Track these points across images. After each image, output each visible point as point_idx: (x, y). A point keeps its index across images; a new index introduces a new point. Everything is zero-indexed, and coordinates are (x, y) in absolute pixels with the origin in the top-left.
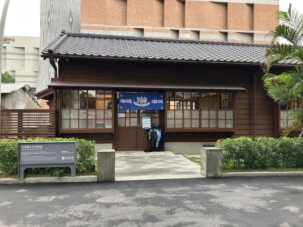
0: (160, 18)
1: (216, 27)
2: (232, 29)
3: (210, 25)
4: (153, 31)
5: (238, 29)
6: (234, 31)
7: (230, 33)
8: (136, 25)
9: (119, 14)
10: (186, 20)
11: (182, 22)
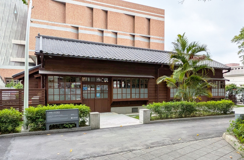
0: (91, 21)
1: (127, 31)
2: (138, 33)
3: (124, 29)
4: (85, 29)
5: (141, 34)
6: (138, 35)
7: (136, 36)
8: (72, 24)
9: (60, 14)
10: (108, 24)
11: (105, 25)
